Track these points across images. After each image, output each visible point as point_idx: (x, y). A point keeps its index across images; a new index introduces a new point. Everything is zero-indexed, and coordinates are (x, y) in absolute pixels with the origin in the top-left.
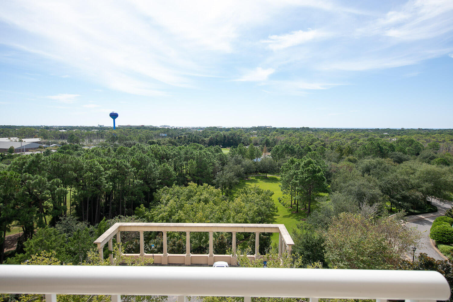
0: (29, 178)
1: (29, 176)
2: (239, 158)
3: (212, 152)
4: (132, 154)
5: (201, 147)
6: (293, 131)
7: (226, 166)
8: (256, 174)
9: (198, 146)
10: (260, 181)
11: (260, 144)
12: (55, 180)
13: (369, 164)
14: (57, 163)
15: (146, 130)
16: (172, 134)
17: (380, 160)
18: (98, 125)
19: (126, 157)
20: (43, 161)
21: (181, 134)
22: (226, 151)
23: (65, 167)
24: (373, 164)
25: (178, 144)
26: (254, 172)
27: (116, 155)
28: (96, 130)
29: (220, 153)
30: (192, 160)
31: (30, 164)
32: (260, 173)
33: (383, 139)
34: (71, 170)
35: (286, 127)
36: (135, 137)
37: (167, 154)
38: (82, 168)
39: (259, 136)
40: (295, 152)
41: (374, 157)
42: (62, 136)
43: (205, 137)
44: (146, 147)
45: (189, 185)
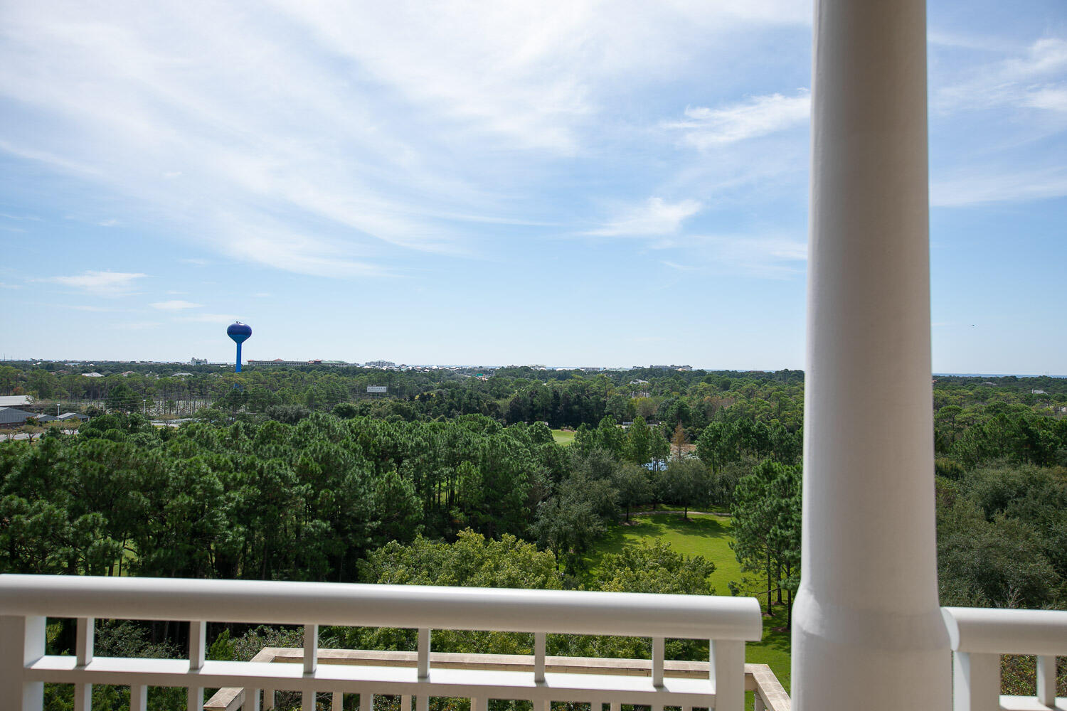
0: (19, 511)
1: (20, 504)
2: (605, 460)
3: (525, 440)
4: (298, 444)
5: (494, 426)
6: (756, 381)
7: (567, 482)
8: (654, 508)
9: (483, 423)
10: (667, 531)
11: (661, 420)
12: (90, 517)
13: (1000, 485)
14: (99, 465)
15: (328, 375)
16: (403, 388)
17: (1036, 472)
18: (190, 360)
19: (285, 451)
20: (61, 460)
21: (428, 387)
22: (564, 438)
23: (119, 480)
24: (1014, 483)
25: (420, 415)
26: (647, 503)
27: (255, 444)
28: (187, 374)
29: (546, 445)
30: (468, 464)
31: (25, 468)
32: (664, 506)
33: (1033, 410)
34: (136, 486)
35: (734, 370)
36: (297, 394)
37: (395, 446)
38: (164, 484)
39: (655, 394)
40: (771, 445)
41: (1014, 463)
42: (92, 391)
43: (498, 397)
44: (338, 424)
45: (459, 538)
